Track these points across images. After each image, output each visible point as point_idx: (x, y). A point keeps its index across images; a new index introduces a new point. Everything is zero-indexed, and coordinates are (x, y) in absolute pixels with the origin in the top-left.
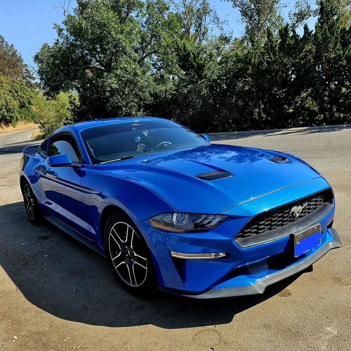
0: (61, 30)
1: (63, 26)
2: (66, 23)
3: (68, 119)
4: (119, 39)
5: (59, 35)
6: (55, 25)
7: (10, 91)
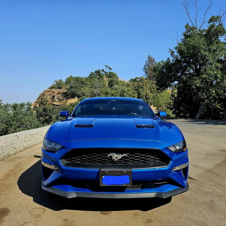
0: (173, 52)
1: (174, 50)
2: (176, 48)
3: (171, 105)
4: (205, 55)
5: (172, 55)
6: (170, 50)
7: (150, 88)
